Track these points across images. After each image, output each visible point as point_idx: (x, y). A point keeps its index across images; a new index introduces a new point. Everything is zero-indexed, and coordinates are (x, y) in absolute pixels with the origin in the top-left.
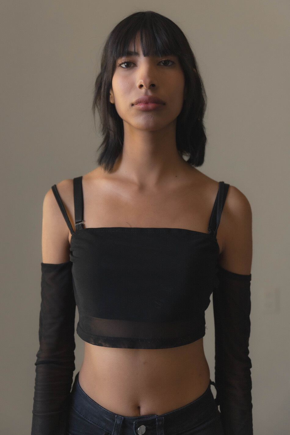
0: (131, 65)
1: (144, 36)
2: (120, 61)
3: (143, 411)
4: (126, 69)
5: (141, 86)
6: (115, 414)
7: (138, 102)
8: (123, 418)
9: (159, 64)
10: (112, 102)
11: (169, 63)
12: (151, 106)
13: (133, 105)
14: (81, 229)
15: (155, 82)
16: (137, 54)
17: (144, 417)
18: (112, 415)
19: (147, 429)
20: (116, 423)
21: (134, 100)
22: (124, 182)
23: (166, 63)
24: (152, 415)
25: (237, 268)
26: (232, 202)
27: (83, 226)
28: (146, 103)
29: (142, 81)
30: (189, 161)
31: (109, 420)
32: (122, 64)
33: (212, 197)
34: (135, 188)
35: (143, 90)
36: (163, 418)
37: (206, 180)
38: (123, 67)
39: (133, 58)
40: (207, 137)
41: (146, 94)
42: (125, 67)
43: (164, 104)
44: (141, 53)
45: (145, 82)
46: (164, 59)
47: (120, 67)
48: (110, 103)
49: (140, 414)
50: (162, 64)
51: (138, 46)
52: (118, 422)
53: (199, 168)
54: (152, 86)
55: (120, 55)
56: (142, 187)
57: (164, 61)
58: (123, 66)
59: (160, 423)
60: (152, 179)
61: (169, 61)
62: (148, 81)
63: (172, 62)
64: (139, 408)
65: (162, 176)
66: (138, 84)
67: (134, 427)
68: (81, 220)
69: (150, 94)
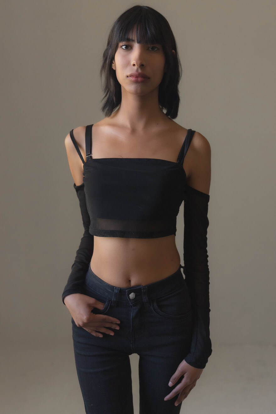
0: (129, 48)
1: (139, 28)
2: (121, 44)
3: (133, 283)
4: (125, 50)
5: (134, 65)
6: (114, 287)
7: (131, 76)
8: (119, 289)
9: (148, 49)
10: (114, 69)
11: (155, 49)
12: (139, 79)
13: (127, 77)
14: (90, 159)
15: (144, 63)
16: (133, 41)
17: (133, 287)
18: (112, 288)
19: (136, 296)
20: (115, 292)
21: (129, 74)
22: (120, 127)
23: (153, 48)
24: (139, 285)
25: (199, 187)
26: (196, 142)
27: (91, 157)
28: (137, 77)
29: (135, 62)
30: (167, 114)
31: (110, 291)
32: (123, 46)
33: (182, 138)
34: (129, 131)
35: (136, 68)
36: (147, 287)
37: (179, 128)
38: (123, 49)
39: (131, 43)
40: (180, 99)
41: (137, 70)
42: (124, 48)
43: (149, 78)
44: (136, 41)
45: (137, 63)
46: (152, 46)
47: (121, 48)
48: (113, 69)
49: (130, 285)
50: (150, 49)
51: (134, 35)
52: (116, 292)
53: (174, 120)
54: (142, 66)
55: (121, 40)
56: (133, 131)
57: (152, 47)
58: (124, 47)
59: (145, 291)
60: (140, 126)
61: (155, 47)
62: (139, 62)
63: (157, 48)
64: (130, 281)
65: (147, 124)
66: (132, 63)
67: (127, 293)
68: (90, 154)
69: (140, 71)
